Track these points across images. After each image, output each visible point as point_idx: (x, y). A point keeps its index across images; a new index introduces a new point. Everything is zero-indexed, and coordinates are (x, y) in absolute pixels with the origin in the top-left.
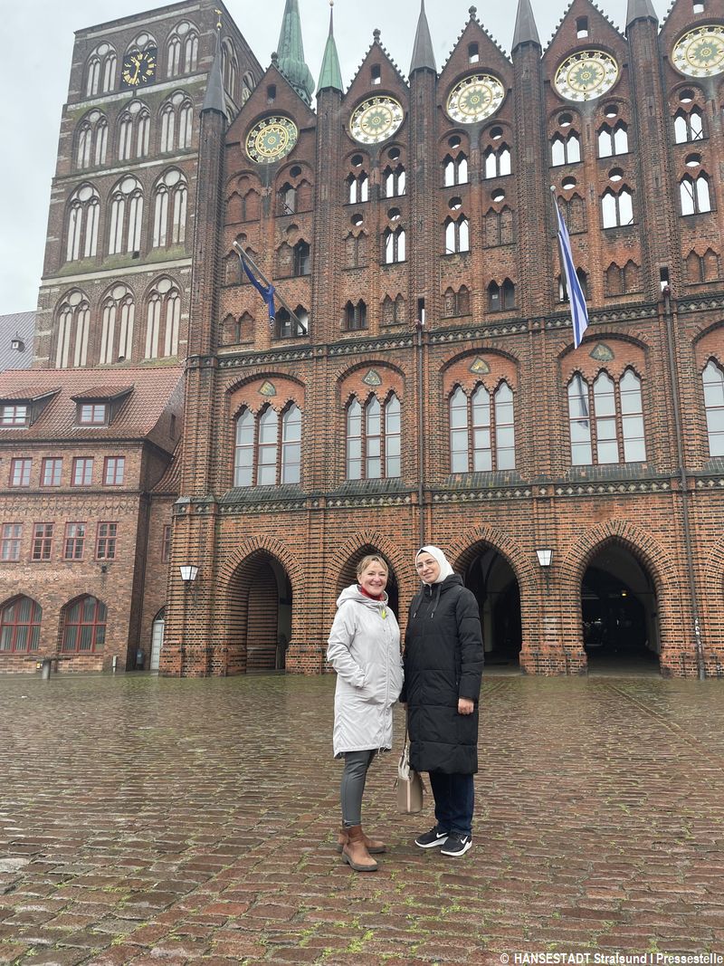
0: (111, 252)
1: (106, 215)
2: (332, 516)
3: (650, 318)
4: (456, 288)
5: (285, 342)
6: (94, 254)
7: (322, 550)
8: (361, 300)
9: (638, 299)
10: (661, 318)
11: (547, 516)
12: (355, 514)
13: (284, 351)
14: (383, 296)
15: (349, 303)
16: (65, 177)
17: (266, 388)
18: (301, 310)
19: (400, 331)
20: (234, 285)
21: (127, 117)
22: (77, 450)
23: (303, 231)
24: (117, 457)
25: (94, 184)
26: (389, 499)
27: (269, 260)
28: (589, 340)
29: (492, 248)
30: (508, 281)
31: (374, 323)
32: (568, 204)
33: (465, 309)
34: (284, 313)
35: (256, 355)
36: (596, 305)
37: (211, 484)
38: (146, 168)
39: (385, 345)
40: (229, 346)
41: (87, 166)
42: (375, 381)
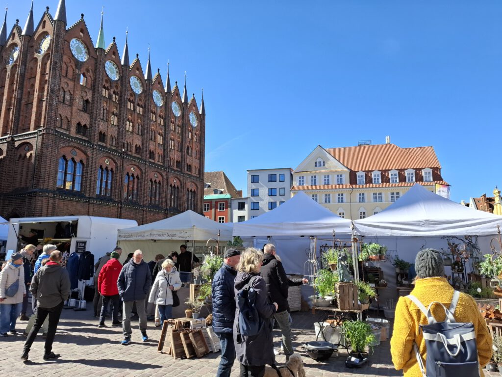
4: (129, 142)
5: (81, 136)
8: (104, 133)
9: (161, 164)
14: (111, 134)
15: (101, 131)
17: (73, 152)
18: (85, 126)
19: (114, 148)
20: (61, 102)
23: (89, 97)
26: (112, 204)
27: (78, 100)
28: (155, 171)
29: (137, 134)
30: (139, 147)
31: (109, 143)
32: (152, 131)
33: (129, 149)
34: (79, 124)
35: (72, 138)
36: (156, 163)
37: (54, 185)
39: (113, 153)
40: (59, 127)
42: (108, 163)
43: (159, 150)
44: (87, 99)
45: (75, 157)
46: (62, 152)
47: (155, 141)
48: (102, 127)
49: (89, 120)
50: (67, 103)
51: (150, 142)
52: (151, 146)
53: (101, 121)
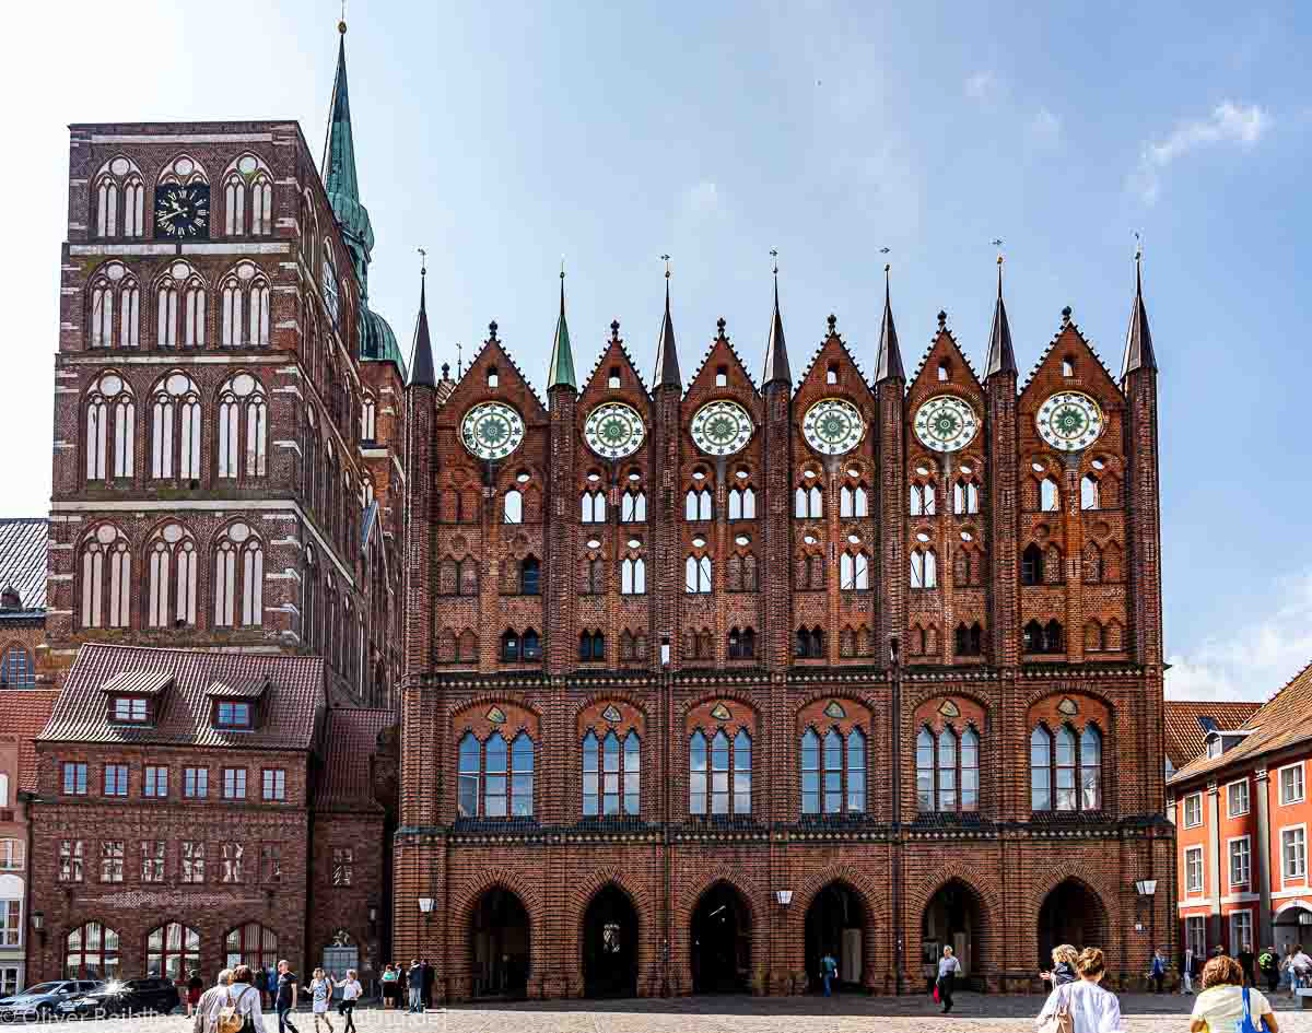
0: (156, 475)
1: (146, 421)
2: (573, 851)
3: (878, 682)
4: (699, 629)
5: (514, 665)
7: (563, 884)
8: (598, 630)
9: (869, 662)
10: (890, 685)
11: (783, 859)
12: (598, 851)
13: (514, 675)
14: (622, 628)
15: (585, 631)
16: (76, 355)
17: (494, 714)
18: (530, 633)
19: (640, 666)
20: (450, 595)
21: (168, 283)
22: (226, 759)
23: (534, 546)
24: (275, 769)
25: (124, 373)
26: (632, 838)
27: (494, 572)
28: (824, 697)
29: (736, 592)
30: (749, 630)
31: (613, 655)
32: (809, 559)
33: (705, 652)
34: (510, 634)
35: (482, 678)
36: (832, 665)
37: (437, 812)
38: (203, 364)
39: (628, 681)
40: (447, 664)
41: (108, 343)
42: (615, 717)
43: (849, 614)
44: (531, 555)
45: (502, 728)
46: (461, 724)
47: (825, 590)
48: (587, 618)
49: (538, 610)
50: (470, 590)
51: (801, 600)
52: (808, 612)
53: (582, 599)
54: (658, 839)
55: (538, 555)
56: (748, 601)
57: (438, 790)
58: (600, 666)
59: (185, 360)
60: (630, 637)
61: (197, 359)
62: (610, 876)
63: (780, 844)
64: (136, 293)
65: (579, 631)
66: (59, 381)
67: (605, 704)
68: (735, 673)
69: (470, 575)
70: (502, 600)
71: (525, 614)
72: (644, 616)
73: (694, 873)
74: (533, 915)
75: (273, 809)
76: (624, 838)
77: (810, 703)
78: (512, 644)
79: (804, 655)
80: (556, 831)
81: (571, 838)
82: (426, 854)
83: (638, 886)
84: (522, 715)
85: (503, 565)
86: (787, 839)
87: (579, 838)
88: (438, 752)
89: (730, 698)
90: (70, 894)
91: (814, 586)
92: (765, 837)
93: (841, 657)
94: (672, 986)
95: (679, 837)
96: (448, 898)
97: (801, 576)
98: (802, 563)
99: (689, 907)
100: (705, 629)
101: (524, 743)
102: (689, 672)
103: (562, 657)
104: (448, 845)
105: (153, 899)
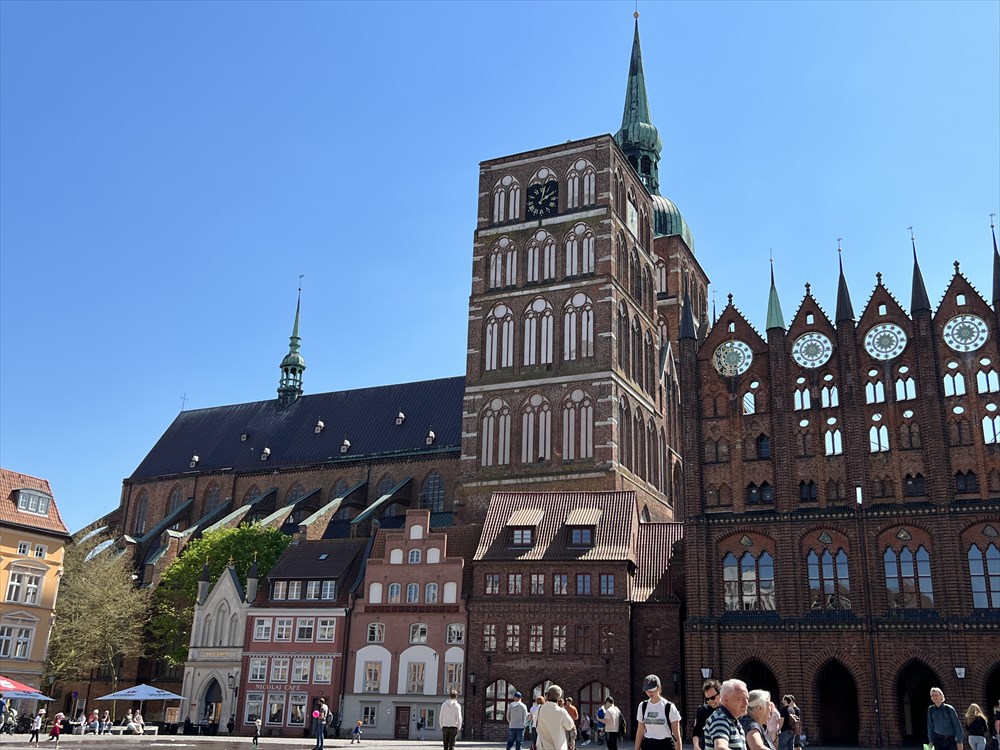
0: (526, 363)
1: (520, 331)
2: (804, 636)
4: (883, 477)
5: (756, 507)
6: (510, 364)
7: (799, 660)
11: (960, 643)
12: (822, 636)
13: (756, 514)
14: (827, 479)
15: (802, 482)
16: (480, 295)
17: (745, 540)
18: (765, 484)
19: (842, 504)
20: (712, 463)
21: (533, 244)
22: (578, 568)
23: (763, 427)
24: (608, 574)
25: (508, 303)
26: (846, 626)
27: (739, 447)
28: (979, 522)
29: (906, 450)
30: (919, 475)
31: (822, 498)
32: (959, 424)
33: (889, 491)
34: (752, 485)
35: (736, 516)
36: (984, 498)
37: (711, 609)
38: (555, 291)
39: (834, 515)
40: (713, 507)
41: (499, 286)
42: (827, 540)
43: (993, 460)
44: (762, 434)
45: (750, 549)
46: (723, 547)
47: (972, 444)
48: (803, 473)
49: (771, 470)
50: (725, 459)
51: (955, 454)
52: (961, 461)
53: (798, 461)
54: (864, 628)
55: (766, 433)
56: (916, 455)
57: (711, 593)
58: (815, 505)
59: (543, 290)
60: (833, 484)
61: (551, 289)
62: (832, 655)
63: (957, 632)
64: (515, 252)
65: (798, 483)
66: (471, 313)
67: (819, 531)
68: (910, 506)
69: (724, 449)
70: (746, 464)
71: (761, 472)
72: (843, 469)
73: (895, 653)
74: (780, 682)
75: (608, 602)
76: (840, 627)
77: (970, 526)
78: (754, 491)
79: (962, 492)
80: (791, 621)
81: (803, 627)
82: (705, 637)
83: (853, 661)
84: (764, 541)
85: (744, 442)
86: (962, 628)
87: (809, 627)
88: (709, 567)
89: (909, 525)
90: (489, 659)
91: (964, 442)
92: (945, 626)
93: (990, 491)
94: (885, 738)
95: (880, 626)
96: (721, 668)
97: (954, 435)
98: (955, 427)
99: (892, 678)
100: (887, 476)
101: (767, 559)
102: (877, 507)
103: (787, 502)
104: (719, 631)
105: (536, 664)
